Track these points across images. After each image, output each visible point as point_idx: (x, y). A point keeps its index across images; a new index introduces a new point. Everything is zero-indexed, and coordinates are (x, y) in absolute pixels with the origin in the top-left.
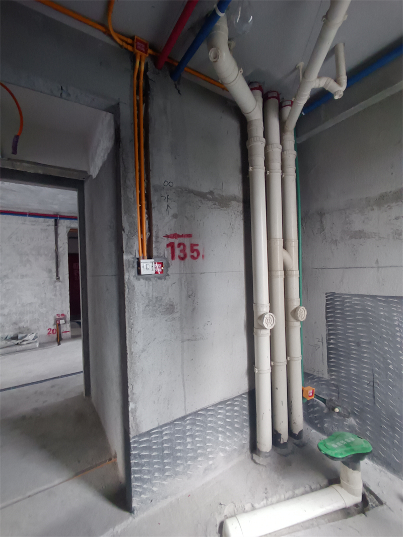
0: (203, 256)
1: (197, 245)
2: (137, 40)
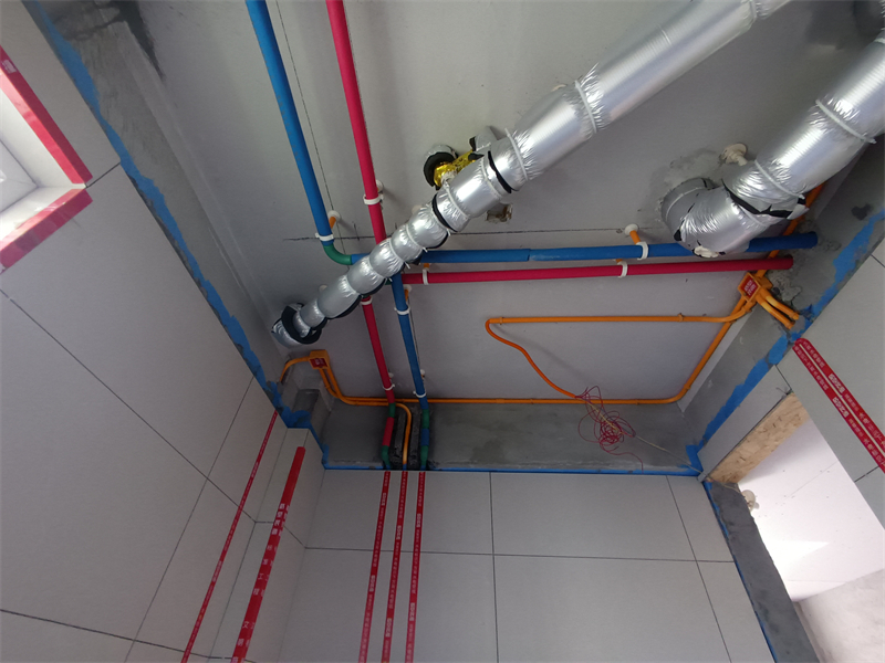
2: (743, 288)
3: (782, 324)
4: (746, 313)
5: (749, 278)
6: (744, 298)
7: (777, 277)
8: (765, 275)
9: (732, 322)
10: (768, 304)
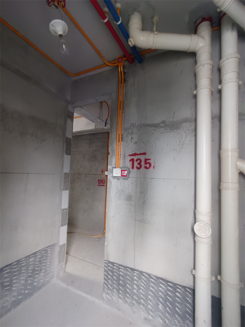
0: (154, 167)
1: (150, 159)
2: (118, 59)
3: (119, 77)
4: (113, 66)
5: (122, 58)
6: (116, 61)
7: (126, 63)
8: (125, 60)
9: (108, 66)
10: (121, 69)
